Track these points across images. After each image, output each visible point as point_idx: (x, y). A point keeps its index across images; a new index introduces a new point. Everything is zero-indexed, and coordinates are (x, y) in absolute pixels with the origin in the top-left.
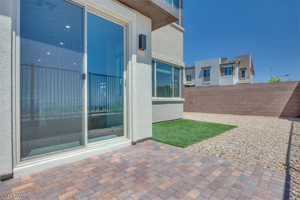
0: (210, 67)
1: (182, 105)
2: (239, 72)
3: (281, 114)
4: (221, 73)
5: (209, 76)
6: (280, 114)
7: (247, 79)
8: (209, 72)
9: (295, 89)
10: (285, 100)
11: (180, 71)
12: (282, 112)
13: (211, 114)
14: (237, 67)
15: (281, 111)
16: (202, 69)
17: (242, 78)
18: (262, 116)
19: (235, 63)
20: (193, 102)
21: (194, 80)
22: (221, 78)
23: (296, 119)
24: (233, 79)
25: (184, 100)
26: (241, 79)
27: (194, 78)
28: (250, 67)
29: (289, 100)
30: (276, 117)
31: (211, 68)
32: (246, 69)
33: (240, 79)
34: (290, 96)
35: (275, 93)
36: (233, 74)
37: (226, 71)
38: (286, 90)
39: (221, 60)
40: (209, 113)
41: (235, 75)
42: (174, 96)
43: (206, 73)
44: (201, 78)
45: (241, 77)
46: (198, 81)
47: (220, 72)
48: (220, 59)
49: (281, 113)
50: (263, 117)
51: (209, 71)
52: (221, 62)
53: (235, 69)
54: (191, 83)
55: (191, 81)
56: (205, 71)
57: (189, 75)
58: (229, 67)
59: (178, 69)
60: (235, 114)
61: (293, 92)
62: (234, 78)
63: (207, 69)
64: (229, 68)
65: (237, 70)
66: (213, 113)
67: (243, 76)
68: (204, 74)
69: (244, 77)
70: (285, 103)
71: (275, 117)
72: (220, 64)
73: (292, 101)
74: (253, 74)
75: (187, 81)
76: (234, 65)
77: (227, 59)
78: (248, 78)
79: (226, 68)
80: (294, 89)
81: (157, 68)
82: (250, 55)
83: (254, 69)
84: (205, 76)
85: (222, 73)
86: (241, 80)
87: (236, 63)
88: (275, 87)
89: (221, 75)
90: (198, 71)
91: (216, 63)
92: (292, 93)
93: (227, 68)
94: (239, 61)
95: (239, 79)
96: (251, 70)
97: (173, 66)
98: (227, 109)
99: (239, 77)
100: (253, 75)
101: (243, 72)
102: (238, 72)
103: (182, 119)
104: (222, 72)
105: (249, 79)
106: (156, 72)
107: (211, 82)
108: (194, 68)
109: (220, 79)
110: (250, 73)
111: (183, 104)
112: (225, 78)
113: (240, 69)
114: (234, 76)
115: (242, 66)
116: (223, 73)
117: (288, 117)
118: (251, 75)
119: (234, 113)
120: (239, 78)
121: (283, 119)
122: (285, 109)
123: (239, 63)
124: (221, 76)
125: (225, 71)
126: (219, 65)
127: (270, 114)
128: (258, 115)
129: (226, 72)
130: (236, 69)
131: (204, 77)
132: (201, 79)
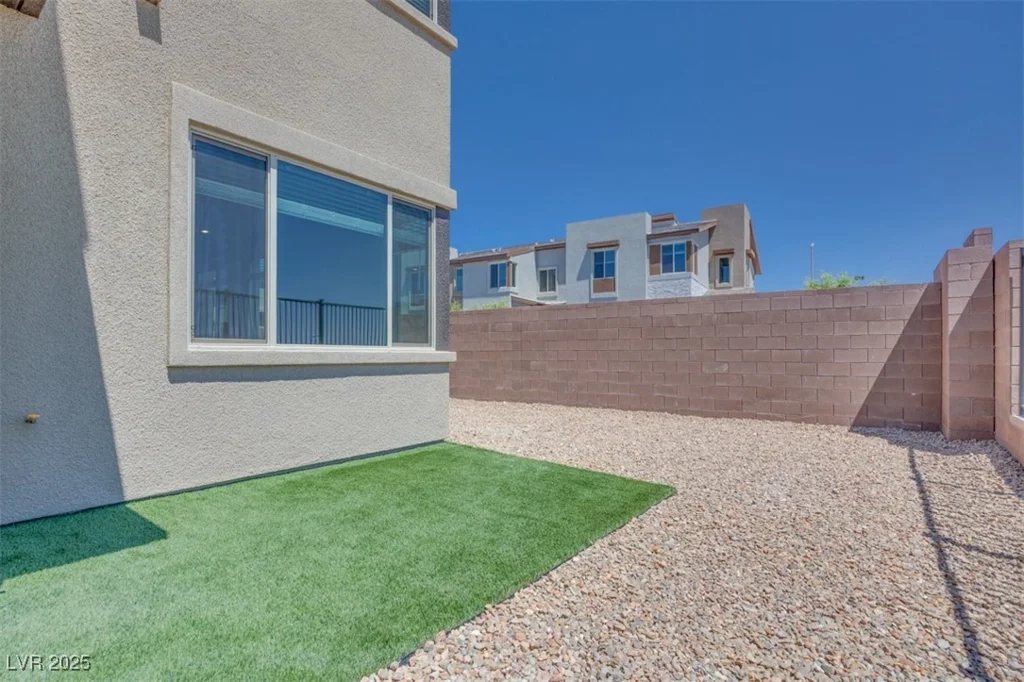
0: (615, 244)
1: (445, 377)
2: (710, 264)
3: (860, 413)
4: (652, 263)
5: (613, 274)
6: (854, 416)
7: (735, 286)
8: (613, 259)
9: (913, 315)
10: (873, 358)
11: (434, 225)
12: (864, 405)
13: (594, 410)
14: (702, 247)
15: (859, 401)
16: (589, 248)
17: (721, 281)
18: (786, 424)
19: (697, 230)
20: (533, 363)
21: (562, 287)
22: (650, 281)
23: (914, 434)
24: (689, 286)
25: (455, 359)
26: (718, 285)
27: (563, 282)
28: (747, 246)
29: (889, 360)
30: (838, 427)
31: (617, 245)
32: (731, 252)
33: (713, 285)
34: (892, 343)
35: (836, 329)
36: (689, 270)
37: (670, 256)
38: (877, 319)
39: (654, 221)
40: (587, 406)
41: (696, 273)
42: (394, 341)
43: (602, 265)
44: (587, 281)
45: (717, 281)
46: (575, 291)
47: (647, 261)
48: (648, 218)
49: (857, 410)
50: (790, 424)
51: (612, 254)
52: (653, 227)
53: (696, 251)
54: (555, 298)
55: (554, 289)
56: (599, 257)
57: (548, 269)
58: (676, 246)
59: (414, 212)
60: (684, 413)
61: (902, 328)
62: (693, 281)
63: (604, 250)
64: (680, 247)
65: (703, 257)
66: (604, 407)
67: (724, 276)
68: (596, 267)
69: (728, 281)
70: (874, 372)
71: (835, 425)
72: (649, 233)
73: (900, 362)
74: (756, 270)
75: (541, 291)
76: (693, 239)
77: (673, 219)
78: (741, 282)
79: (668, 249)
80: (908, 317)
81: (280, 195)
82: (746, 208)
83: (758, 253)
84: (598, 273)
85: (653, 266)
86: (715, 288)
87: (701, 230)
88: (837, 306)
89: (653, 272)
90: (576, 257)
91: (633, 230)
92: (901, 332)
93: (671, 246)
94: (710, 226)
95: (711, 288)
96: (749, 255)
97: (390, 200)
98: (656, 394)
99: (712, 281)
100: (755, 273)
101: (725, 263)
102: (708, 261)
103: (442, 441)
104: (653, 260)
105: (743, 286)
106: (279, 215)
107: (617, 294)
108: (563, 246)
109: (648, 285)
110: (745, 267)
111: (448, 374)
112: (665, 283)
113: (716, 253)
114: (693, 274)
115: (720, 244)
116: (656, 265)
117: (885, 426)
118: (748, 274)
119: (682, 409)
120: (710, 282)
121: (867, 435)
122: (872, 396)
123: (711, 230)
124: (651, 274)
125: (664, 257)
126: (645, 238)
127: (813, 415)
128: (768, 418)
129: (667, 261)
130: (699, 252)
131: (596, 276)
132: (585, 283)
